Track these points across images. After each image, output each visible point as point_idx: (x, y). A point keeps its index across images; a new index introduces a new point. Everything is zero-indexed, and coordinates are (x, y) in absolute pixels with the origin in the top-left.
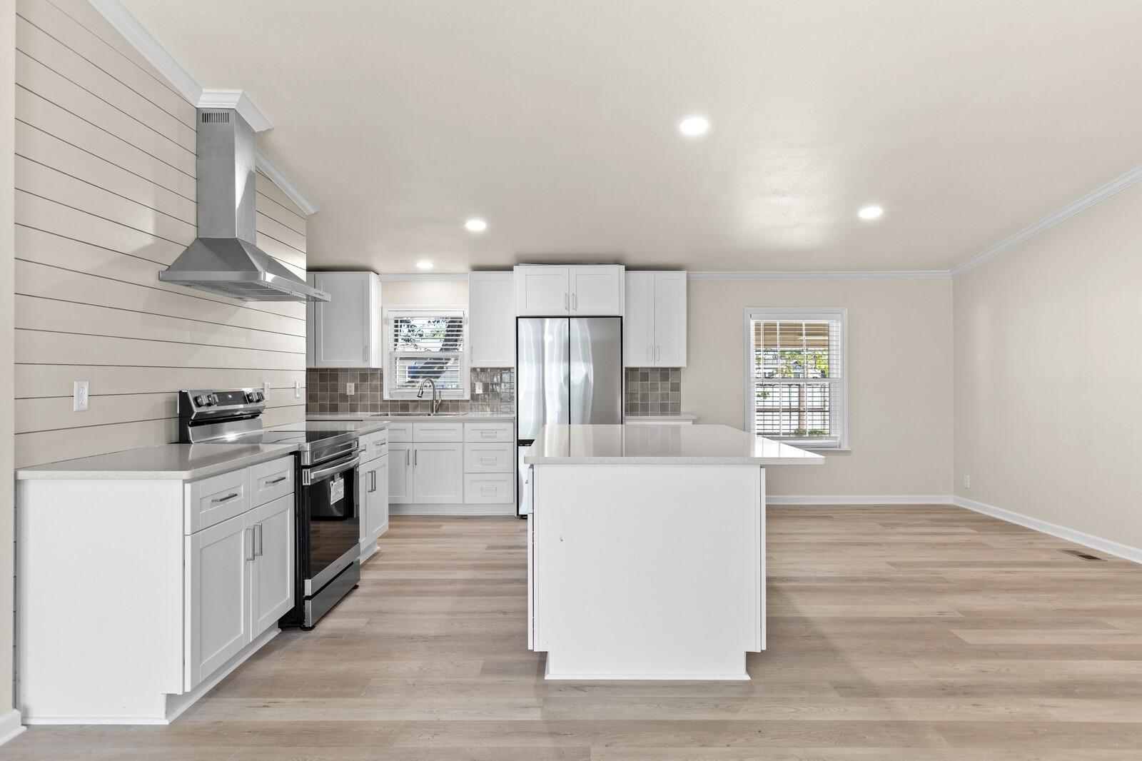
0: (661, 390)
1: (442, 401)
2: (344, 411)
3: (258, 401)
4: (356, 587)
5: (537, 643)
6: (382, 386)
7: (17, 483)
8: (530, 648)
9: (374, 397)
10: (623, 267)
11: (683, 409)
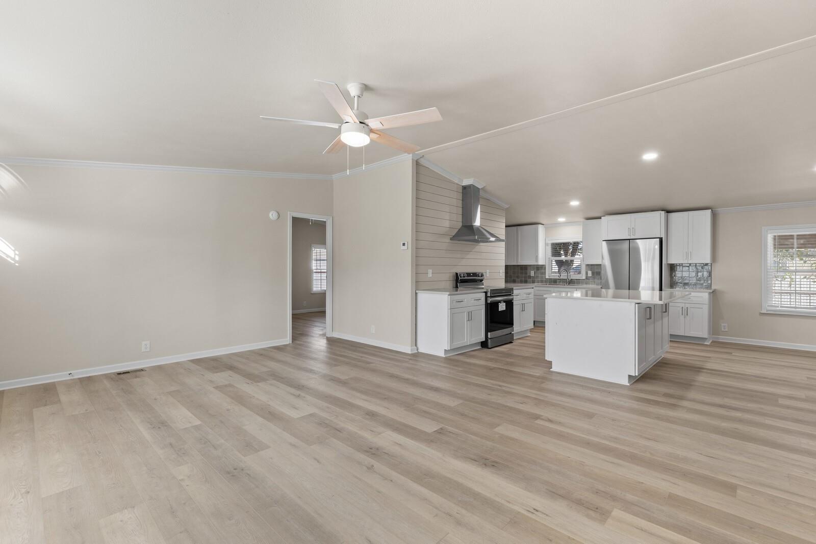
1: (571, 279)
2: (530, 283)
3: (482, 276)
4: (512, 342)
5: (548, 357)
6: (545, 272)
7: (416, 293)
9: (542, 277)
10: (663, 212)
11: (714, 287)
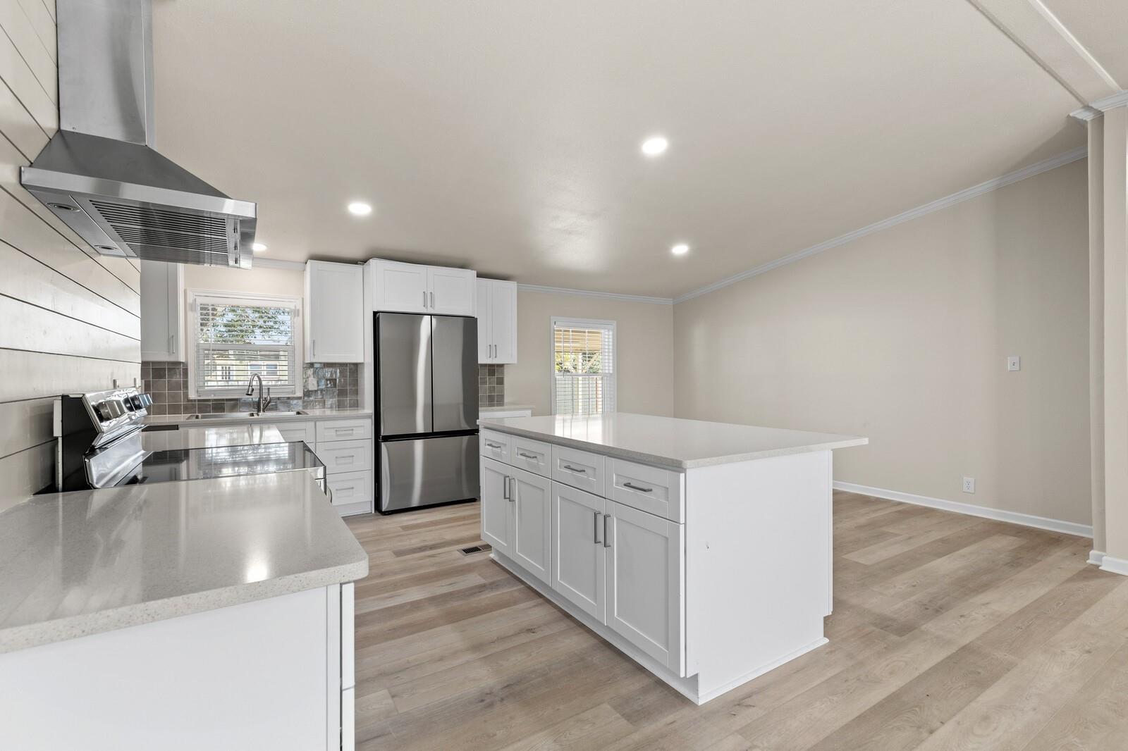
0: (489, 384)
6: (186, 383)
8: (682, 675)
9: (173, 396)
10: (475, 273)
11: (506, 400)
